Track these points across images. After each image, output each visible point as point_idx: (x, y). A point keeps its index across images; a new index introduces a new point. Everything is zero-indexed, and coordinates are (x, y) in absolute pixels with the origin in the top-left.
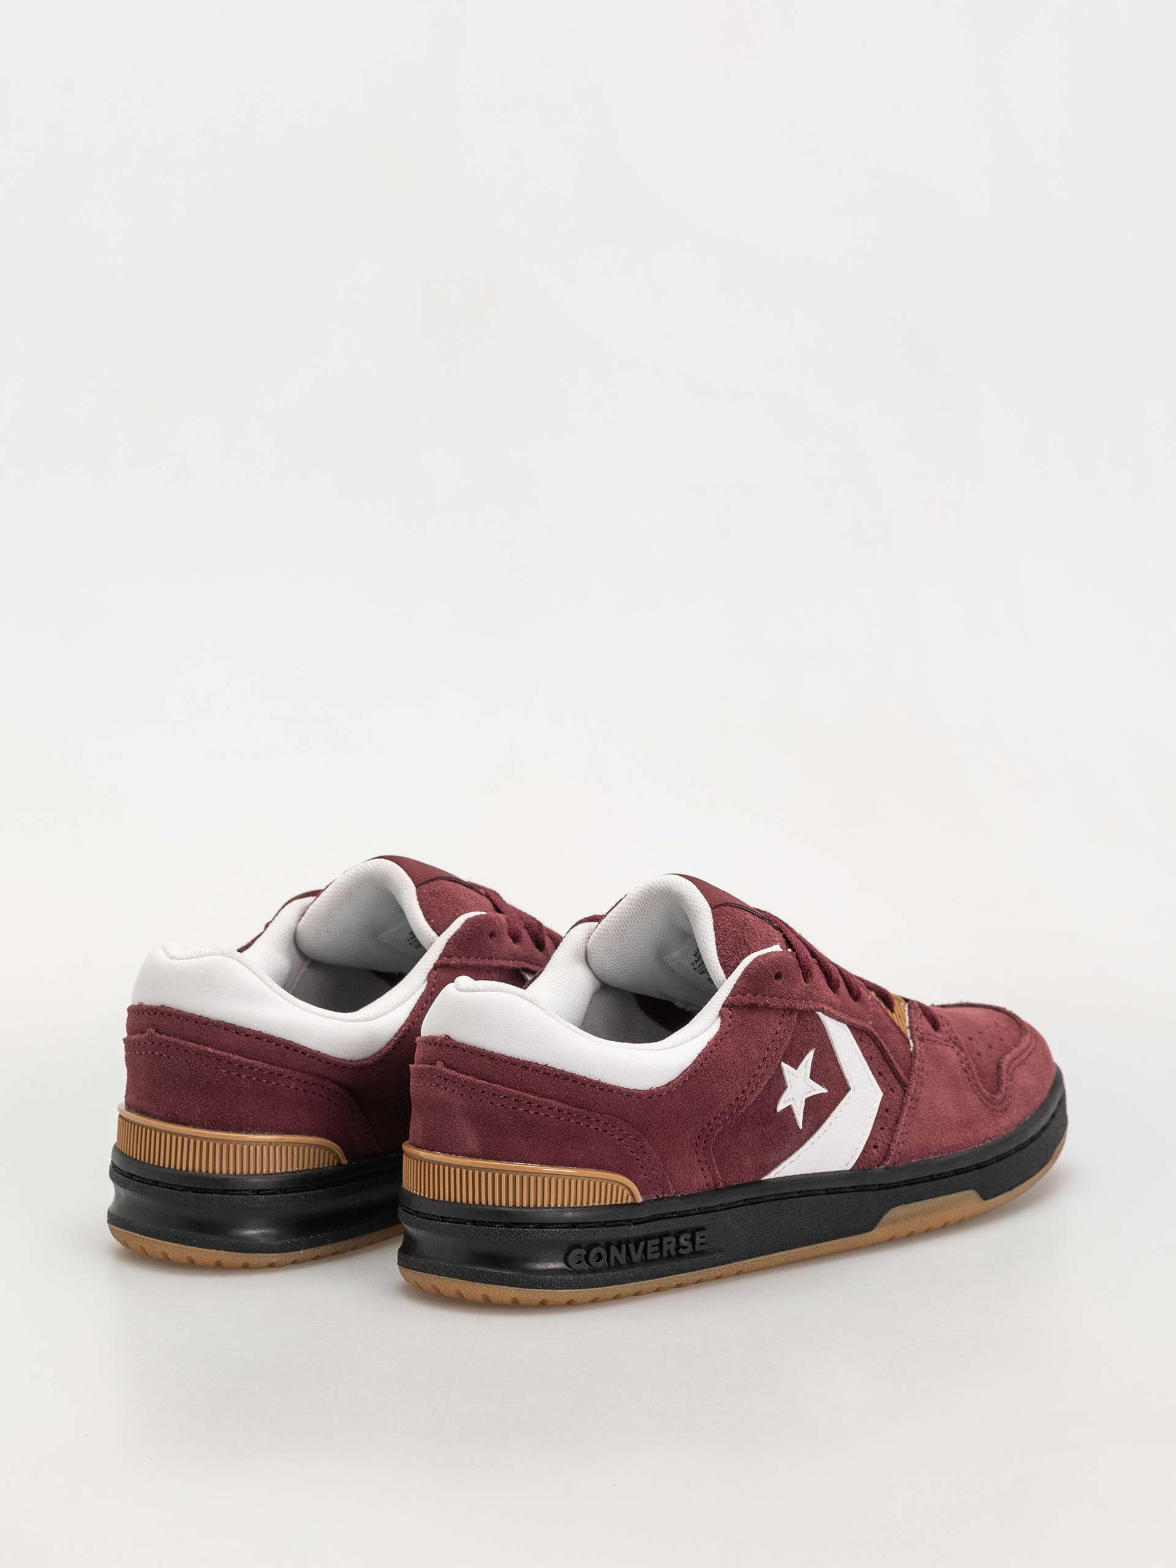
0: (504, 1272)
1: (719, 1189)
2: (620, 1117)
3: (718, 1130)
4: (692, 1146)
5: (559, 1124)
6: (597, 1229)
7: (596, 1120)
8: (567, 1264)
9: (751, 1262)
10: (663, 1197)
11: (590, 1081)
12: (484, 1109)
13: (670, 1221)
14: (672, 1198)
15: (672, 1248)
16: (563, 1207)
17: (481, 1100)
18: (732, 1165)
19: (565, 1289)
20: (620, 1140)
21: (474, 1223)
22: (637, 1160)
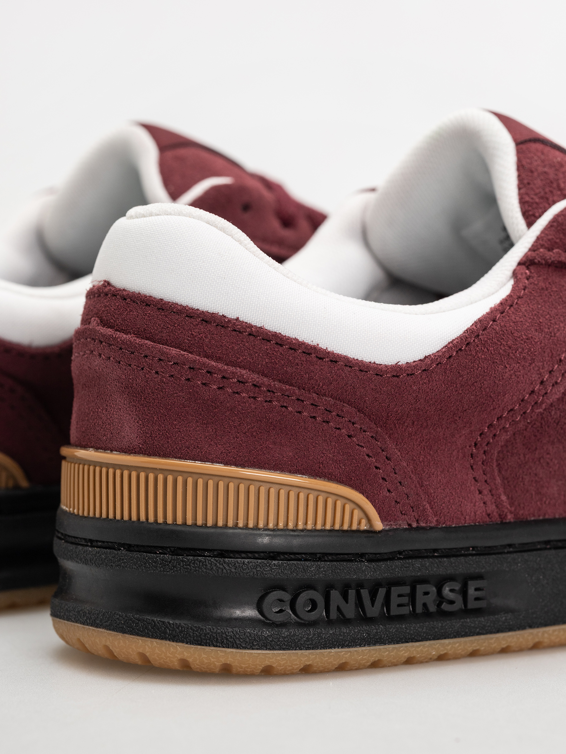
0: (166, 621)
1: (506, 523)
2: (349, 403)
3: (504, 437)
4: (464, 456)
5: (253, 406)
6: (307, 563)
7: (312, 404)
8: (261, 612)
9: (554, 631)
10: (417, 527)
11: (302, 344)
12: (147, 382)
13: (427, 562)
14: (431, 528)
15: (431, 600)
16: (256, 528)
17: (143, 369)
18: (527, 491)
19: (257, 649)
20: (350, 436)
21: (129, 548)
22: (377, 468)
